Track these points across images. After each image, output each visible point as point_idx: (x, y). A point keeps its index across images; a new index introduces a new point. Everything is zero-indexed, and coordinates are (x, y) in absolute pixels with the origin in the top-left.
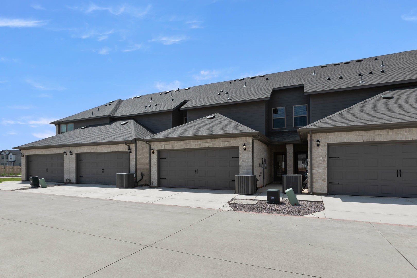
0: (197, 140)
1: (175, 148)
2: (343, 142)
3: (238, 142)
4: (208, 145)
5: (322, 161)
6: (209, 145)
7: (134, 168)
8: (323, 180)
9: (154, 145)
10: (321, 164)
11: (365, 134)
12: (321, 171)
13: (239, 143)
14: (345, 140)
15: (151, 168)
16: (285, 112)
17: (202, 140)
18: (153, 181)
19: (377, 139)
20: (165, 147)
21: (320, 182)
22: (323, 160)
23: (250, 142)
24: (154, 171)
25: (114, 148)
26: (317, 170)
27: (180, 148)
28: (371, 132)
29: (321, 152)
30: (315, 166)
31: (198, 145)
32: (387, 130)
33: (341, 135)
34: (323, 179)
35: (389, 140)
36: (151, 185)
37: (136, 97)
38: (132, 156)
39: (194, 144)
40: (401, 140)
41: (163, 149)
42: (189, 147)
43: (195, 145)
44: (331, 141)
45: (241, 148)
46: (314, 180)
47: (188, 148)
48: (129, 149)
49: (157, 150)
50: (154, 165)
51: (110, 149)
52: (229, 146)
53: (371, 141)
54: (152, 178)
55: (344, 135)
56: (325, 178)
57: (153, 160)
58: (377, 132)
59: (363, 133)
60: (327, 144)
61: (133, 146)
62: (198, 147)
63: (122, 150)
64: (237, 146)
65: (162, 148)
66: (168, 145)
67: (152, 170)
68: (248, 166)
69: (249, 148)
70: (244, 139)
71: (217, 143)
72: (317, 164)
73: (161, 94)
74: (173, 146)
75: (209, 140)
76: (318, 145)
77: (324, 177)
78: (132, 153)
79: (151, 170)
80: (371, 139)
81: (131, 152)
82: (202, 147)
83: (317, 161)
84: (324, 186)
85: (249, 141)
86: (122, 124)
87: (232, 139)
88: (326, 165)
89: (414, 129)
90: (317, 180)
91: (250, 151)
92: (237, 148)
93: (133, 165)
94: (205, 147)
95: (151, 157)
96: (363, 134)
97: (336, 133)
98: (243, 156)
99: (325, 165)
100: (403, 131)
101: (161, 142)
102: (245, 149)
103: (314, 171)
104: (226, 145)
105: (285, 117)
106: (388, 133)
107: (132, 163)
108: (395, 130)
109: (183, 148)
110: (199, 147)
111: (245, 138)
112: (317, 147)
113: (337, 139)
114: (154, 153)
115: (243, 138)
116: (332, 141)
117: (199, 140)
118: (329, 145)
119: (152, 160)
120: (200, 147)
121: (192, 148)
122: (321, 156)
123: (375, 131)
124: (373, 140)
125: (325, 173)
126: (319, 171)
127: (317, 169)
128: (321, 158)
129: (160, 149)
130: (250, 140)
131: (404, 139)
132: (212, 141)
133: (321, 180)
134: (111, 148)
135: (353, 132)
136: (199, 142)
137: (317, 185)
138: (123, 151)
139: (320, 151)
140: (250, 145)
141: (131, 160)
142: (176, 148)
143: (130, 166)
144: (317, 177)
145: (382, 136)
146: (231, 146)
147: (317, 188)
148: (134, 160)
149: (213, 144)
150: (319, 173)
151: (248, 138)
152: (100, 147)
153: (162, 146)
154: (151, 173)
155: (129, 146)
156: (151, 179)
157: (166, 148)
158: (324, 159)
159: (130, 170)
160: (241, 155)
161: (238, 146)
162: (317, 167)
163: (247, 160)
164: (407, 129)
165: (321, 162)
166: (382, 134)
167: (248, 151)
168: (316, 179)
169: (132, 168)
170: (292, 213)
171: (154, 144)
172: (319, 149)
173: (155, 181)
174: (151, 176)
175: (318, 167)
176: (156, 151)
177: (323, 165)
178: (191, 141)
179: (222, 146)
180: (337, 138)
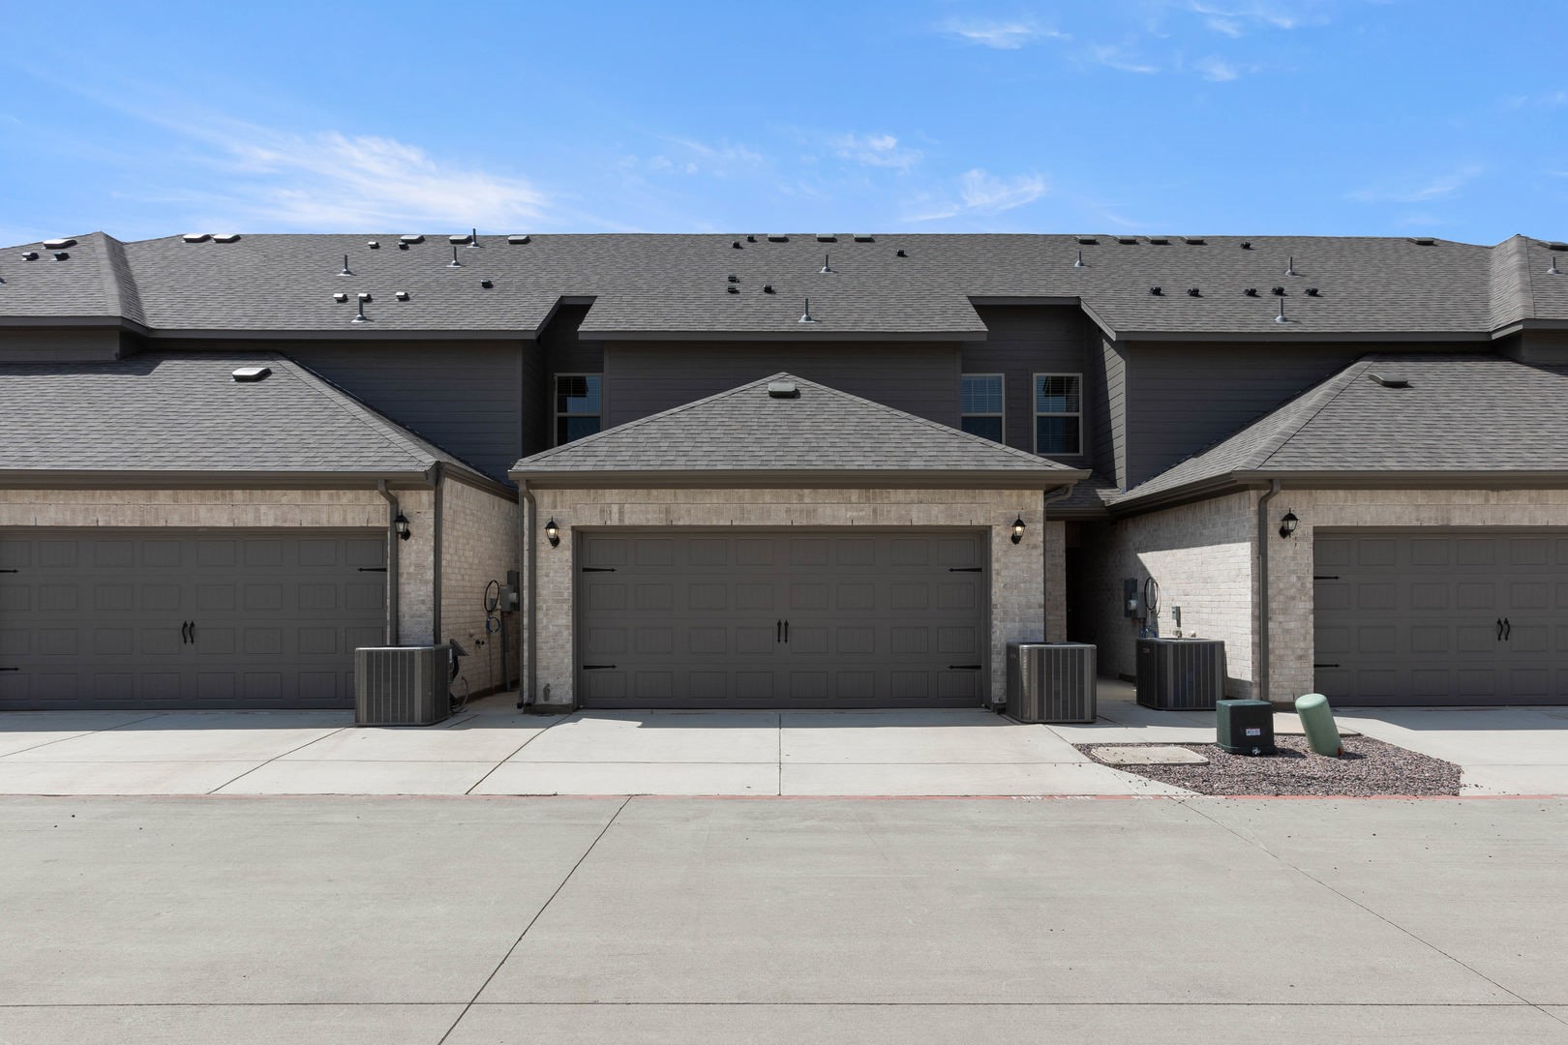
0: (794, 493)
1: (681, 523)
2: (1360, 524)
3: (988, 507)
4: (849, 514)
5: (1298, 590)
6: (855, 514)
7: (431, 614)
8: (1300, 658)
9: (559, 506)
10: (1293, 598)
11: (1424, 502)
12: (1292, 625)
13: (992, 515)
14: (1368, 519)
15: (540, 615)
16: (1003, 395)
17: (821, 490)
18: (550, 681)
19: (1459, 519)
20: (621, 513)
21: (1291, 663)
22: (1299, 585)
23: (1035, 512)
24: (556, 629)
25: (286, 508)
26: (1280, 623)
27: (708, 523)
28: (1441, 496)
29: (1294, 559)
30: (1273, 605)
31: (801, 511)
32: (1484, 491)
33: (1355, 501)
34: (1300, 652)
35: (1489, 523)
36: (541, 701)
37: (206, 238)
38: (413, 556)
39: (783, 507)
40: (1519, 524)
41: (608, 523)
42: (754, 521)
43: (788, 511)
44: (1326, 519)
45: (998, 534)
46: (1271, 658)
47: (748, 524)
48: (399, 518)
49: (573, 528)
50: (557, 601)
51: (257, 511)
52: (948, 523)
53: (1440, 523)
54: (547, 668)
55: (1366, 500)
56: (1307, 650)
57: (547, 576)
58: (1459, 497)
59: (1419, 497)
60: (1311, 531)
61: (418, 504)
62: (800, 521)
63: (345, 519)
64: (982, 522)
65: (602, 517)
66: (643, 507)
67: (546, 628)
68: (1030, 607)
69: (1032, 534)
70: (1010, 497)
71: (894, 507)
72: (1281, 598)
73: (376, 247)
74: (668, 512)
75: (854, 494)
76: (1285, 533)
77: (1302, 645)
78: (411, 540)
79: (539, 626)
80: (1442, 520)
81: (406, 535)
82: (822, 522)
83: (1281, 590)
84: (1304, 678)
85: (1033, 507)
86: (240, 379)
87: (961, 495)
88: (1310, 605)
89: (1550, 492)
90: (1279, 656)
91: (1035, 547)
92: (983, 534)
93: (423, 602)
94: (836, 523)
95: (538, 560)
96: (1419, 499)
97: (1341, 493)
98: (1007, 568)
99: (1306, 605)
100: (1524, 496)
101: (600, 491)
102: (1016, 539)
103: (1271, 625)
104: (937, 517)
105: (1003, 414)
106: (1487, 500)
107: (415, 593)
108: (1505, 494)
109: (724, 522)
110: (805, 523)
111: (1015, 492)
112: (1281, 539)
113: (1343, 515)
114: (555, 542)
115: (1007, 492)
116: (1328, 521)
117: (807, 491)
118: (1321, 535)
119: (546, 579)
120: (813, 522)
121: (769, 523)
122: (1294, 572)
123: (1452, 491)
124: (1445, 523)
125: (1307, 633)
126: (1286, 626)
127: (1281, 618)
128: (1294, 579)
129: (596, 521)
130: (1036, 505)
131: (1526, 523)
132: (868, 498)
133: (1292, 657)
134: (263, 509)
135: (1392, 493)
136: (807, 500)
137: (1281, 675)
138: (350, 524)
139: (1290, 553)
140: (1038, 522)
141: (405, 576)
142: (687, 523)
143: (404, 608)
144: (1282, 645)
145: (1472, 510)
146: (956, 524)
147: (1282, 687)
148: (430, 575)
149: (875, 511)
150: (1288, 631)
151: (1027, 492)
152: (176, 501)
153: (602, 511)
154: (539, 640)
155: (394, 502)
156: (540, 673)
157: (627, 522)
158: (1303, 584)
159: (401, 629)
160: (998, 561)
161: (988, 524)
162: (1282, 609)
163: (1025, 582)
164: (1534, 493)
165: (1292, 592)
166: (1470, 503)
167: (1028, 545)
168: (1277, 652)
169: (412, 617)
170: (1328, 786)
171: (555, 497)
172: (1288, 547)
173: (562, 680)
174: (540, 654)
175: (1285, 611)
176: (570, 532)
177: (1301, 605)
178: (767, 495)
179: (914, 523)
180: (1342, 509)
